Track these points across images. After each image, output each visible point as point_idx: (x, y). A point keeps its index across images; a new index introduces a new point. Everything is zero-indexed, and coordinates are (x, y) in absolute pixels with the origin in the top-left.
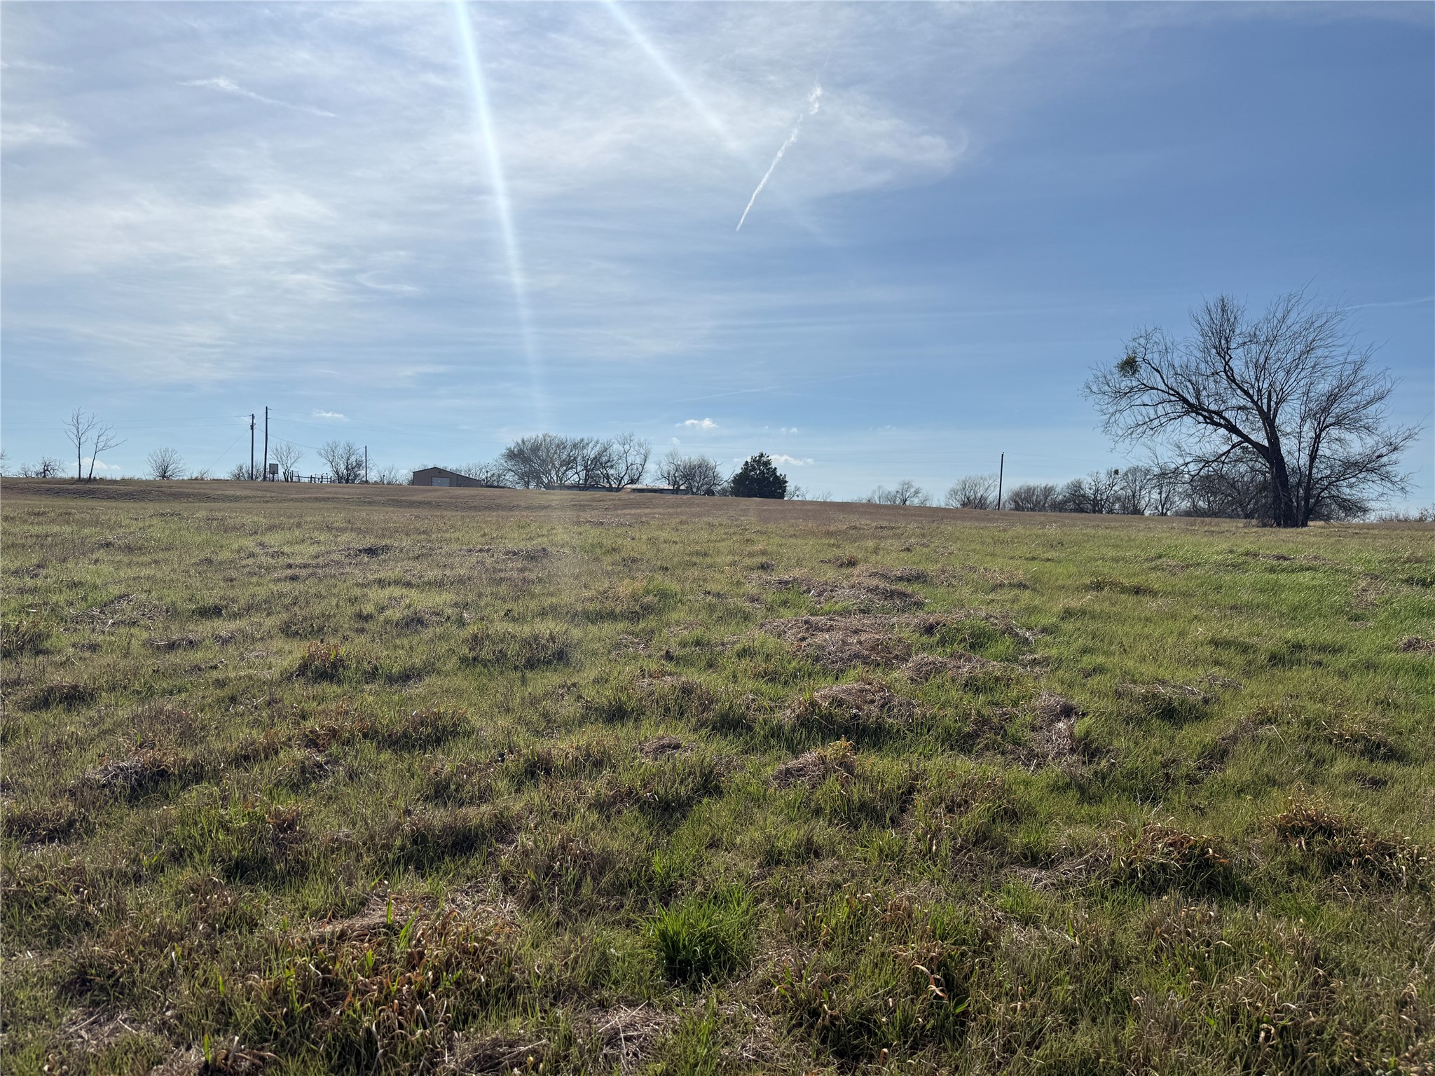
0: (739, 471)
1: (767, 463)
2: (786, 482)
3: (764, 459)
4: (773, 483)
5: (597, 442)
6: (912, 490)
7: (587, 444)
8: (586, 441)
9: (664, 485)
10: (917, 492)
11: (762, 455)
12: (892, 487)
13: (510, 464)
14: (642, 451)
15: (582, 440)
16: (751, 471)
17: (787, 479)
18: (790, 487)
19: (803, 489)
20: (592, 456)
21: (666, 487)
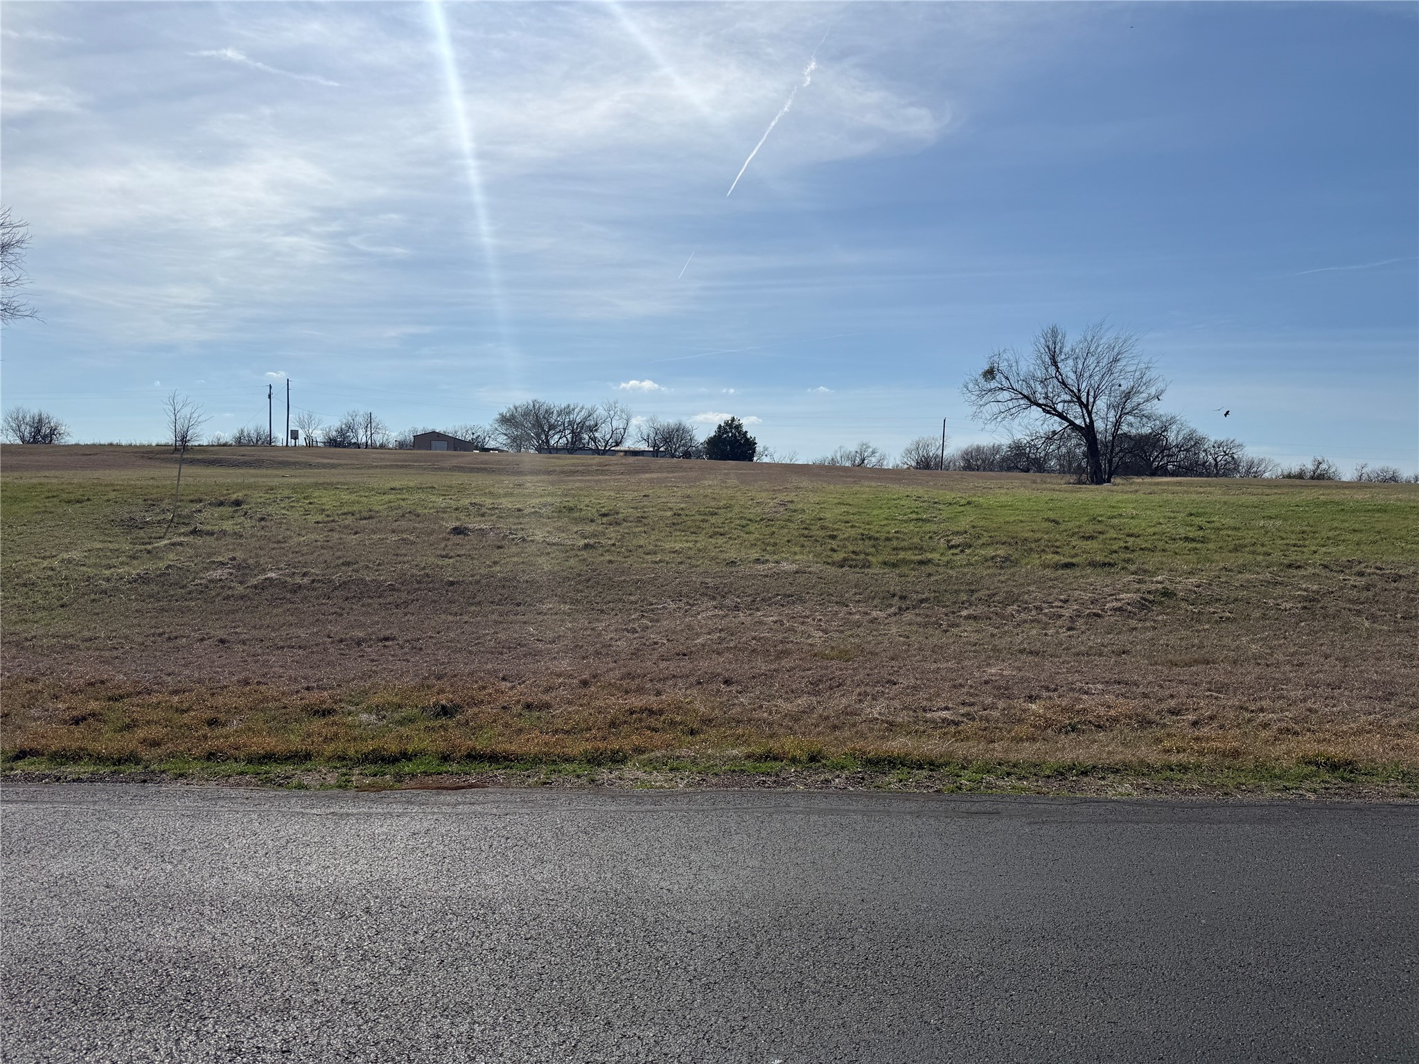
0: (712, 434)
1: (739, 427)
2: (756, 443)
3: (736, 423)
4: (744, 445)
5: (582, 408)
6: (870, 450)
7: (574, 410)
8: (572, 407)
9: (643, 446)
10: (873, 453)
11: (733, 420)
12: (852, 447)
13: (503, 429)
14: (625, 417)
15: (569, 406)
16: (723, 434)
17: (756, 441)
18: (759, 448)
19: (771, 450)
20: (578, 420)
21: (647, 449)
